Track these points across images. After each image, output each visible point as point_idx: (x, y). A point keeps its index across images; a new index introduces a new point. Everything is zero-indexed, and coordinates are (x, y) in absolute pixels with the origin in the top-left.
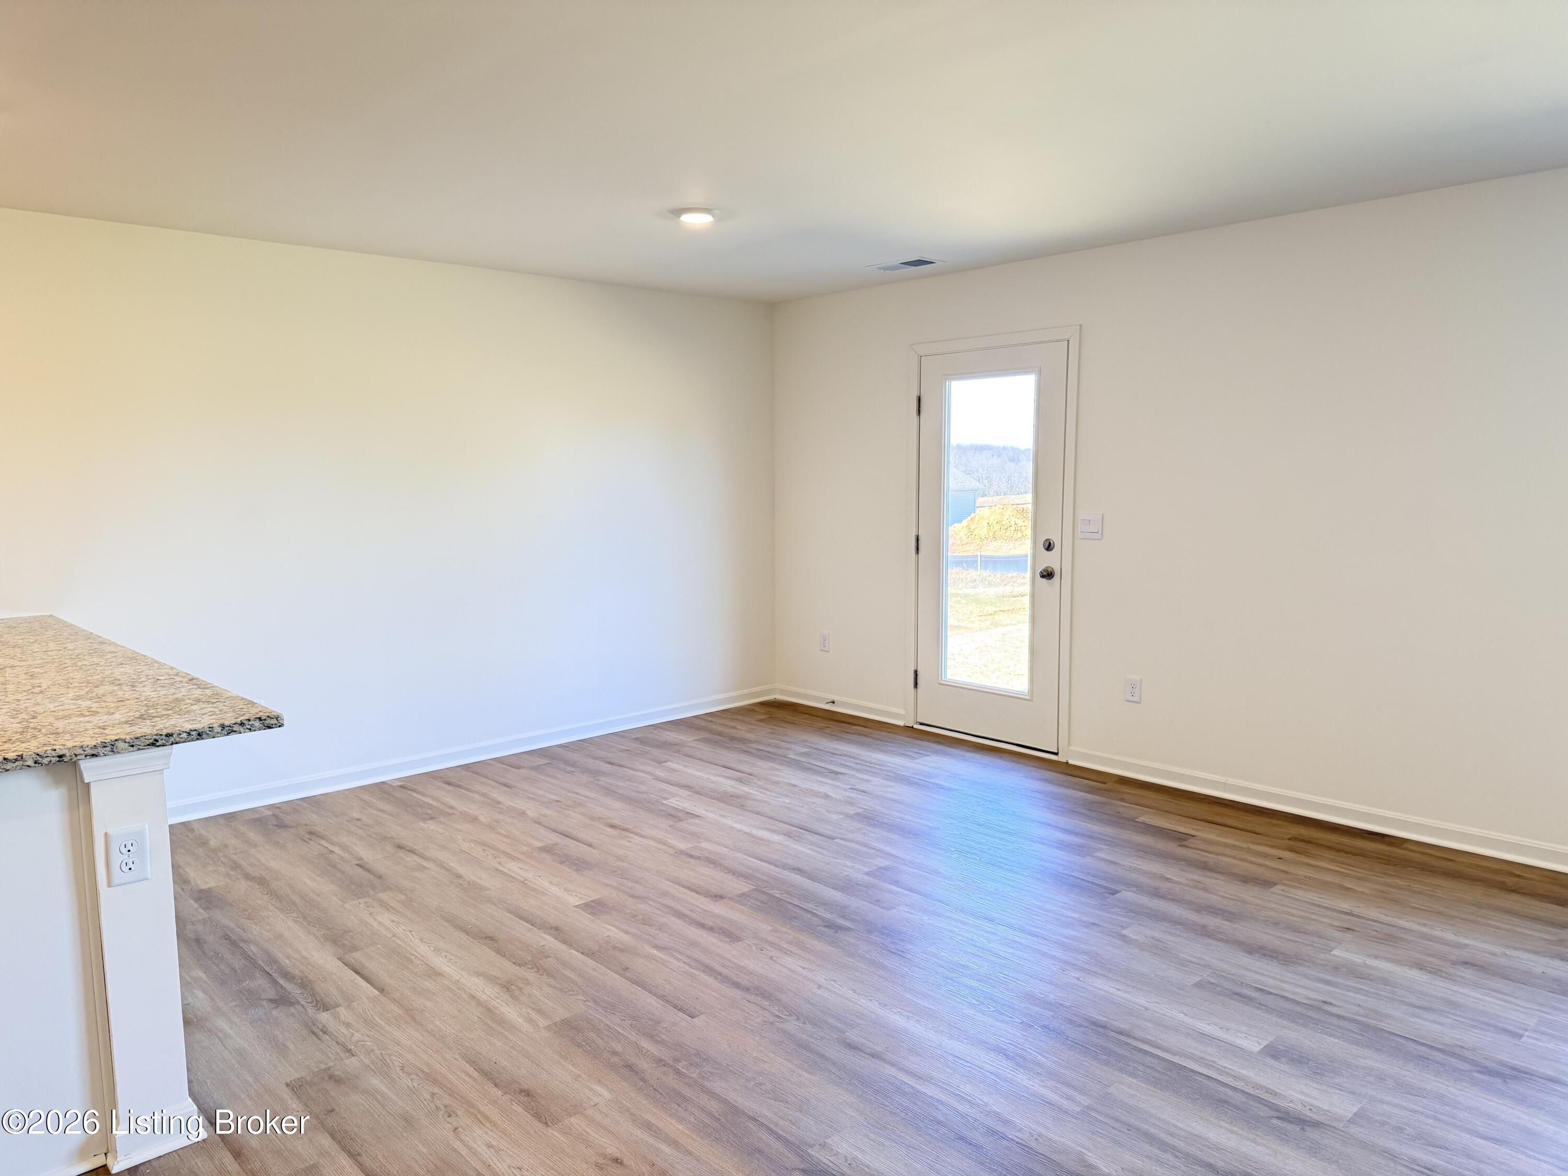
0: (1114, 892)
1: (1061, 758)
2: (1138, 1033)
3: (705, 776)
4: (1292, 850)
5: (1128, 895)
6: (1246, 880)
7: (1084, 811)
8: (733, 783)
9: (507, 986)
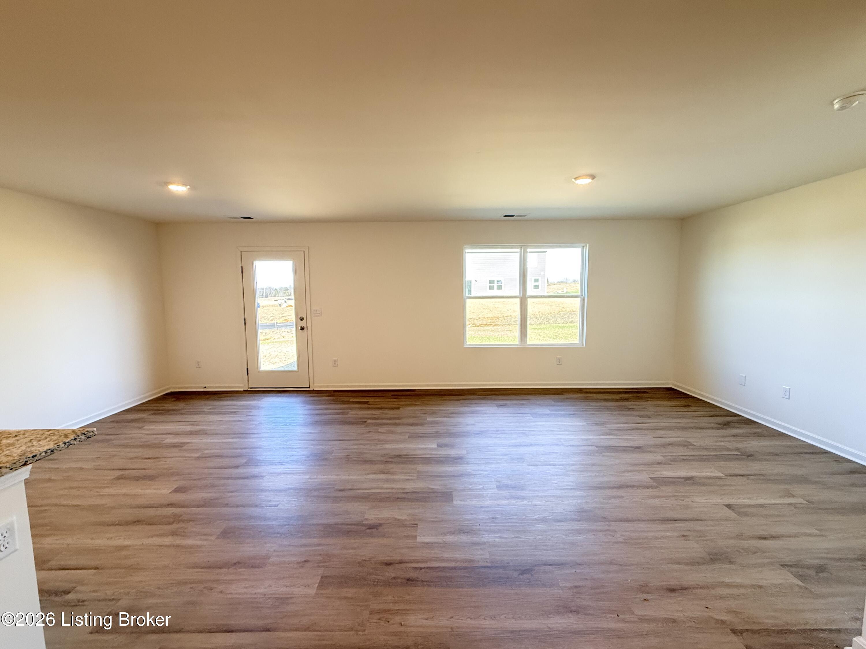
0: (366, 422)
1: (311, 389)
2: (409, 454)
3: (173, 427)
4: (395, 398)
5: (369, 421)
6: (393, 409)
7: (333, 402)
8: (191, 426)
9: (174, 534)
